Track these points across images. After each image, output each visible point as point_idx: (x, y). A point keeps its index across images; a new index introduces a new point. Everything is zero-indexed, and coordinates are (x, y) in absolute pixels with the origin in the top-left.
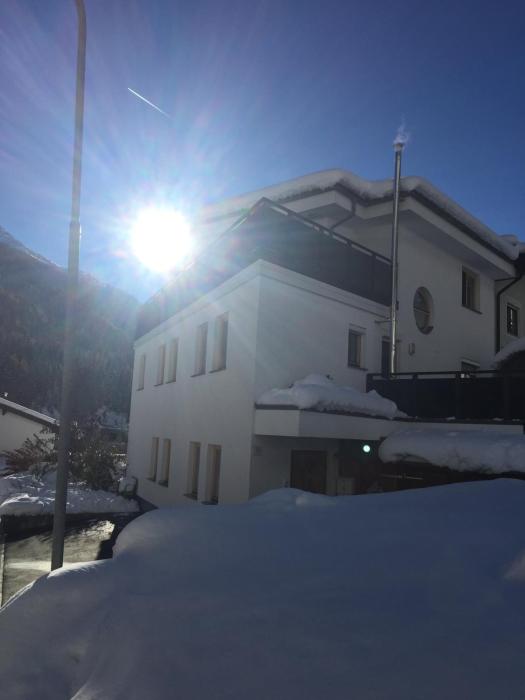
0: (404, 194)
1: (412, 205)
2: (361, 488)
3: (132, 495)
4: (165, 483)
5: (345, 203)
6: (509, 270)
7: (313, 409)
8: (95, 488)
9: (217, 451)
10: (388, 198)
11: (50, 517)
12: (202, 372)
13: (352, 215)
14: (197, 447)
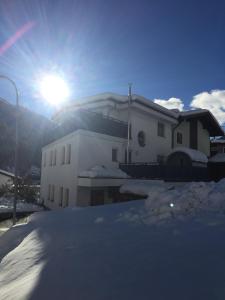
0: (132, 101)
1: (135, 104)
2: (115, 201)
3: (42, 205)
4: (53, 201)
5: (112, 104)
6: (176, 122)
7: (96, 178)
8: (28, 202)
9: (68, 190)
10: (127, 102)
11: (12, 214)
12: (63, 163)
13: (115, 108)
14: (62, 188)
